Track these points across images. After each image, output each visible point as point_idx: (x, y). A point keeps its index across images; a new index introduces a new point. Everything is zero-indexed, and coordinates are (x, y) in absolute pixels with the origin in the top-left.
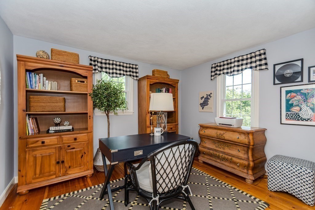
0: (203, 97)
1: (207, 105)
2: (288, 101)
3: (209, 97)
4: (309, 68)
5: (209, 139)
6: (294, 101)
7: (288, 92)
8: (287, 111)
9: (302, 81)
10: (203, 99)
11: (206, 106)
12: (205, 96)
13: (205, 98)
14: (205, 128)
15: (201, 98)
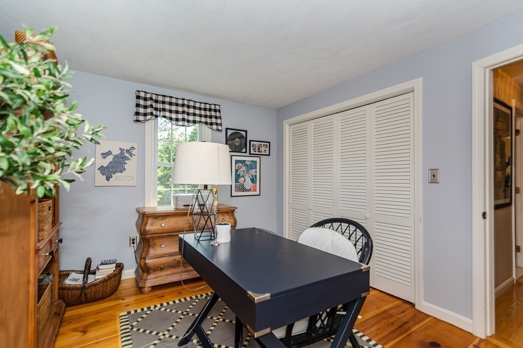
0: (109, 153)
1: (121, 172)
2: (237, 171)
3: (127, 155)
4: (250, 141)
5: (162, 237)
6: (241, 172)
7: (237, 162)
8: (236, 182)
9: (246, 152)
10: (110, 158)
11: (118, 174)
12: (116, 152)
13: (115, 156)
14: (161, 218)
15: (102, 154)
